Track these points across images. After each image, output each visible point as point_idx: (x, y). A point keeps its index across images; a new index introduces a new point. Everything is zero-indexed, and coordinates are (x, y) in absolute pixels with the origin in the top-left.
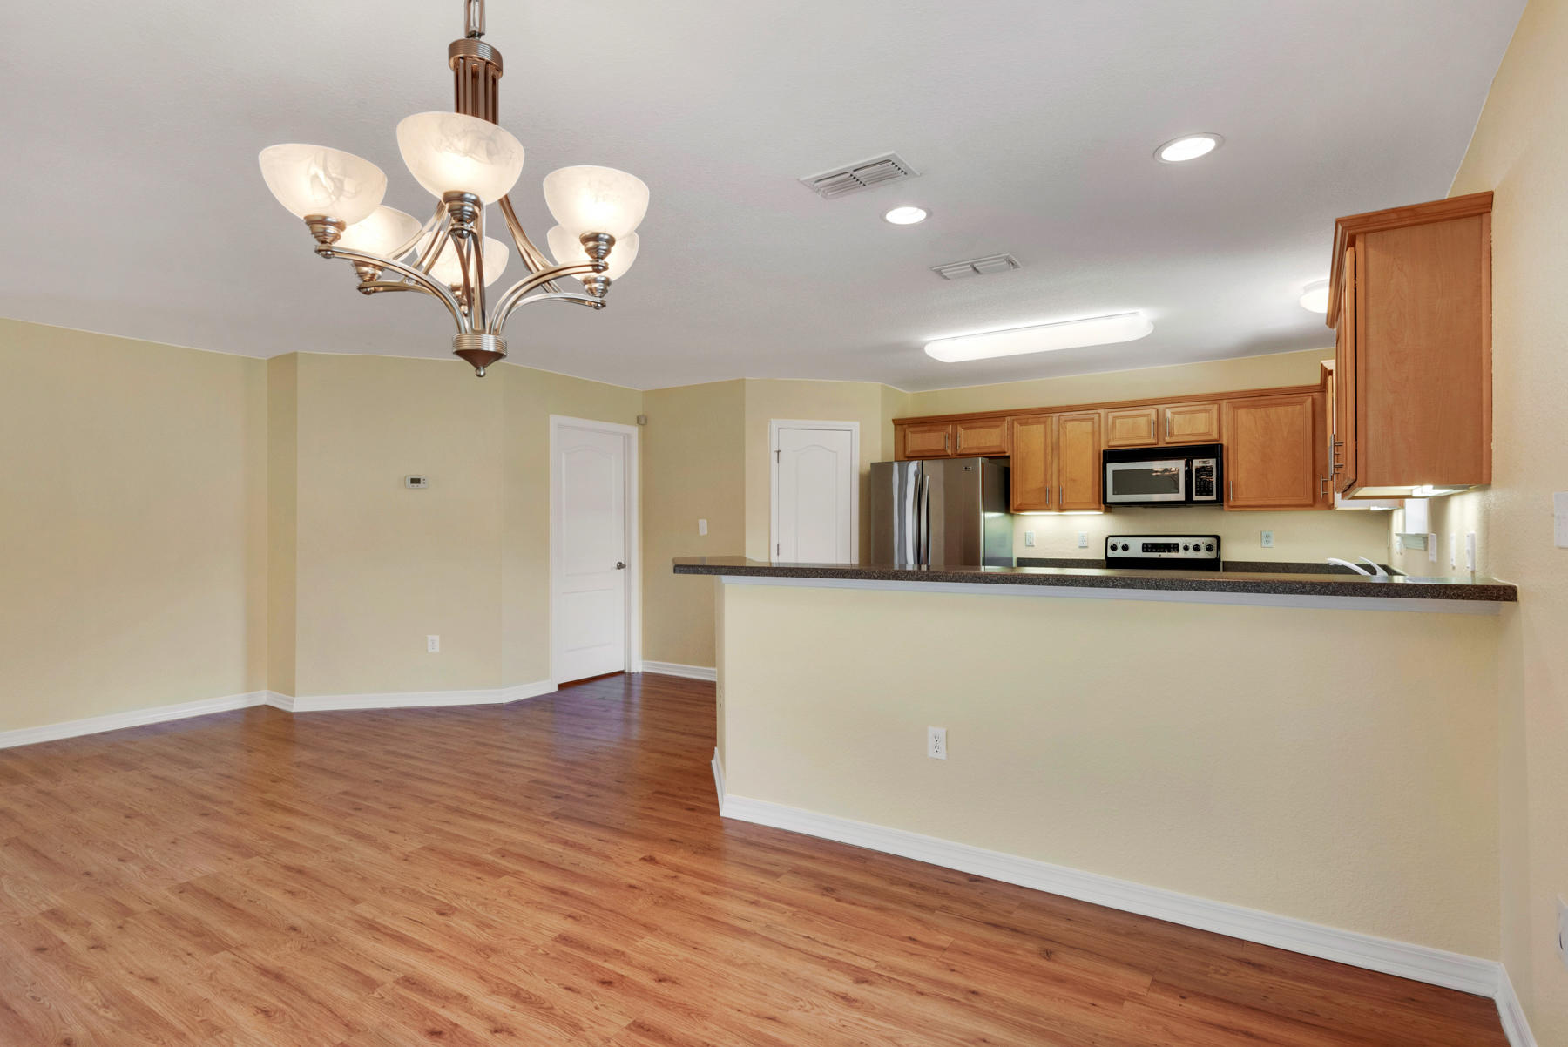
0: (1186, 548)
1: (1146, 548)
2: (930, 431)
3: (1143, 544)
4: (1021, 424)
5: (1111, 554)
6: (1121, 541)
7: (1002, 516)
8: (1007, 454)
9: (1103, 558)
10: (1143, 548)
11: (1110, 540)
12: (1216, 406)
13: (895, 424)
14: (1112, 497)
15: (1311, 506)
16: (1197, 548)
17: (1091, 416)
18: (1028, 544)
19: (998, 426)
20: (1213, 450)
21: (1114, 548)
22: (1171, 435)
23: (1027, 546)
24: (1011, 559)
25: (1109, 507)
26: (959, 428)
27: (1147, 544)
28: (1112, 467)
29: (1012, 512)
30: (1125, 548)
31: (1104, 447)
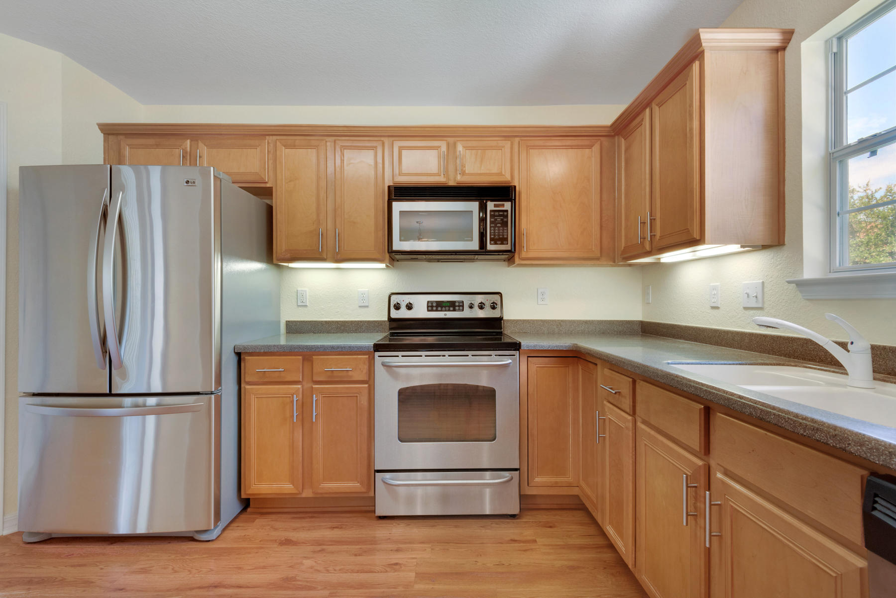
0: (471, 307)
1: (431, 307)
2: (157, 146)
3: (428, 302)
4: (287, 146)
5: (395, 314)
6: (404, 300)
7: (265, 269)
8: (268, 185)
9: (386, 319)
10: (428, 307)
11: (393, 298)
12: (509, 143)
13: (102, 130)
14: (399, 245)
15: (598, 259)
16: (481, 306)
17: (374, 144)
18: (300, 304)
19: (255, 147)
20: (505, 192)
21: (397, 307)
22: (463, 173)
23: (298, 306)
24: (278, 323)
25: (394, 257)
26: (200, 144)
27: (432, 302)
28: (399, 207)
29: (275, 261)
30: (409, 307)
31: (388, 182)
